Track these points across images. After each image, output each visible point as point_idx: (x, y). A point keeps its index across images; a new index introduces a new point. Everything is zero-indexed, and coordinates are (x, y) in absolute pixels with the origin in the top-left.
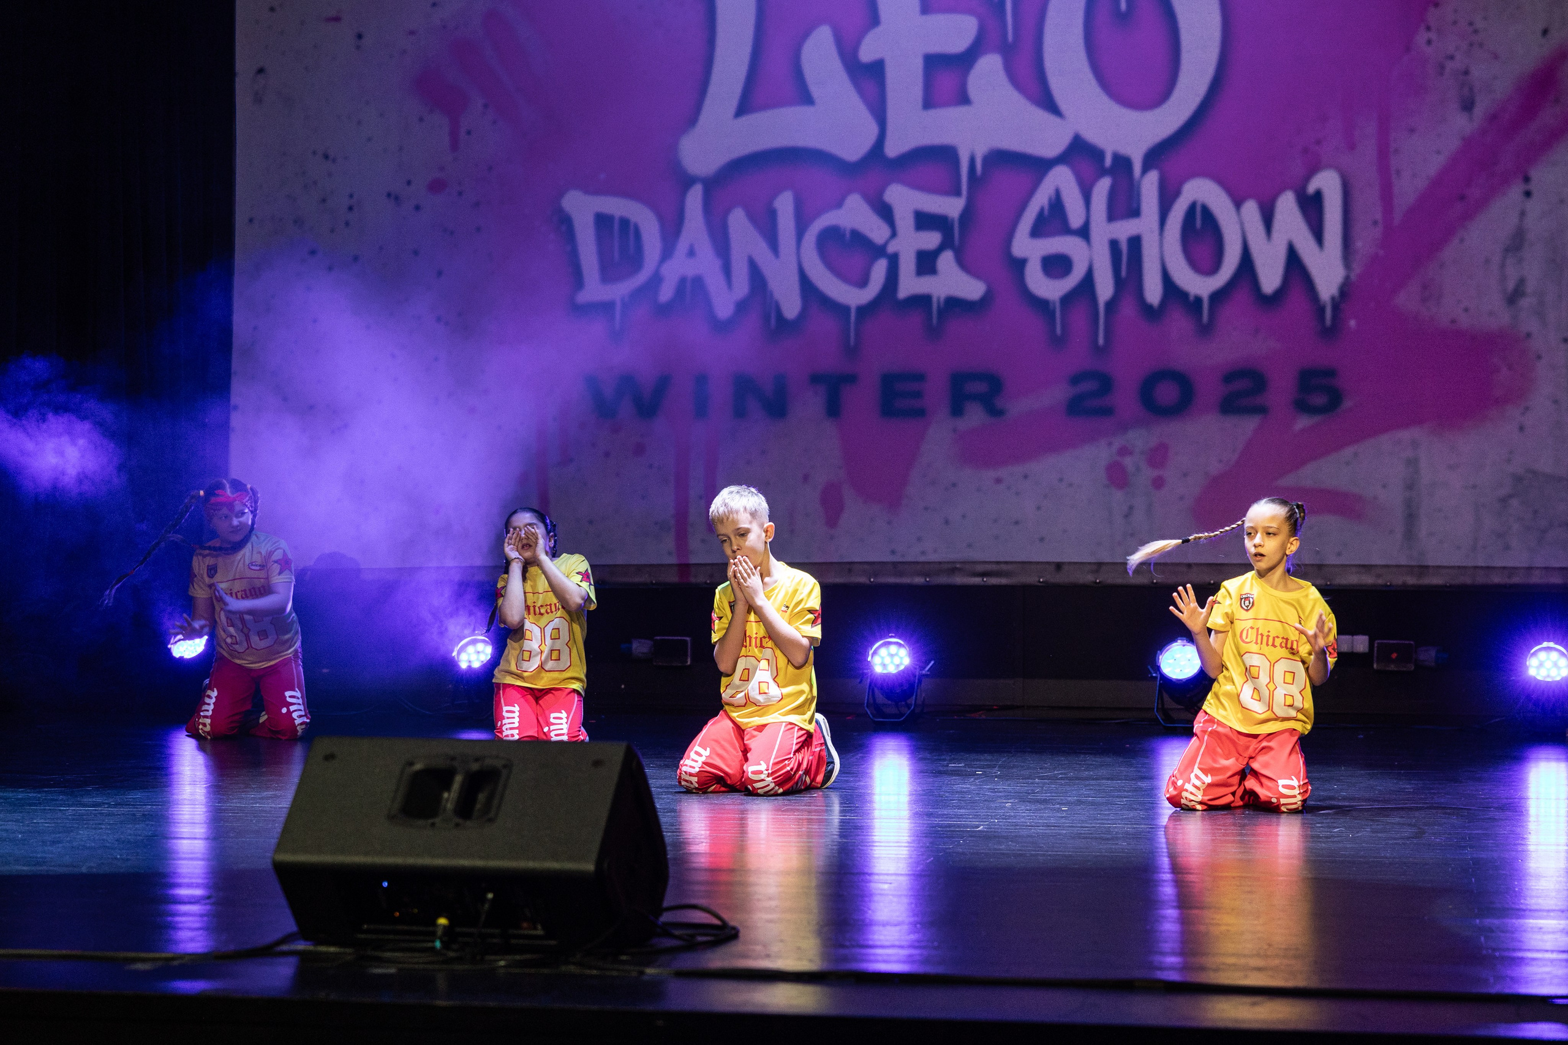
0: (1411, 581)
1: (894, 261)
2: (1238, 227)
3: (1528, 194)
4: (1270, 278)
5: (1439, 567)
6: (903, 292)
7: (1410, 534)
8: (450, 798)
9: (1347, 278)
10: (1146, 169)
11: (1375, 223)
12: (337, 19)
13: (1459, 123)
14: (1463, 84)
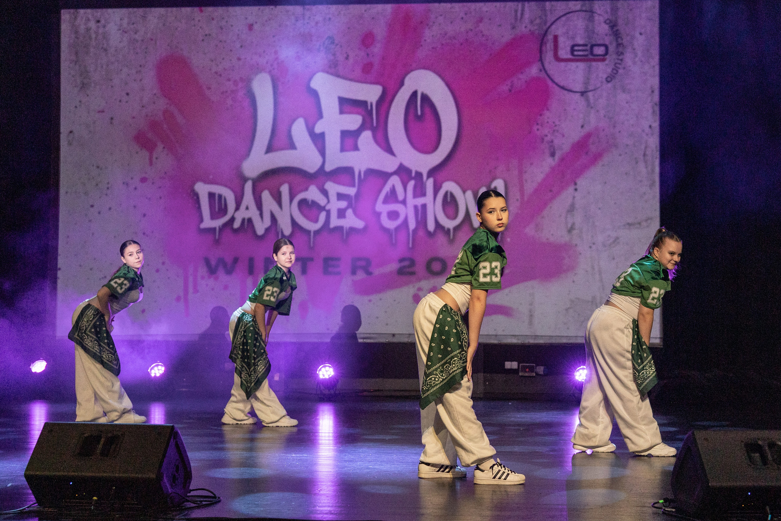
0: (532, 341)
1: (328, 212)
2: (464, 201)
3: (576, 190)
5: (542, 336)
6: (332, 225)
7: (531, 323)
10: (428, 177)
11: (517, 200)
12: (103, 112)
13: (549, 163)
14: (551, 146)
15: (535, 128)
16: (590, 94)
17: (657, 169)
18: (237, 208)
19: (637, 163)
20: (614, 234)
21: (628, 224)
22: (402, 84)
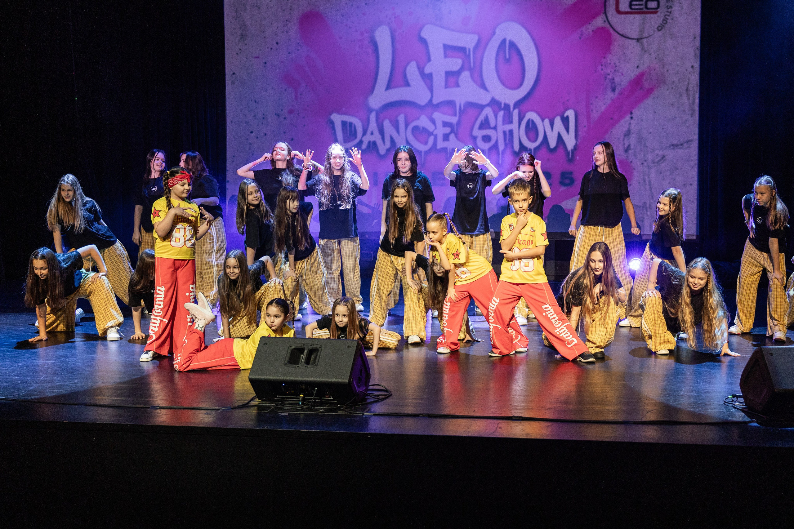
1: (436, 136)
2: (543, 127)
3: (632, 118)
4: (553, 143)
6: (439, 146)
8: (303, 357)
9: (576, 144)
10: (514, 108)
11: (585, 126)
12: (258, 57)
13: (611, 95)
14: (612, 83)
15: (600, 68)
16: (645, 40)
17: (697, 101)
18: (364, 134)
19: (681, 96)
20: (661, 153)
21: (673, 145)
22: (494, 33)
